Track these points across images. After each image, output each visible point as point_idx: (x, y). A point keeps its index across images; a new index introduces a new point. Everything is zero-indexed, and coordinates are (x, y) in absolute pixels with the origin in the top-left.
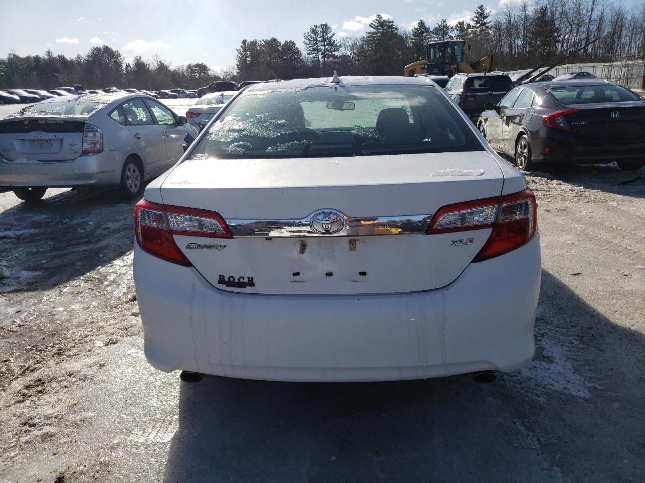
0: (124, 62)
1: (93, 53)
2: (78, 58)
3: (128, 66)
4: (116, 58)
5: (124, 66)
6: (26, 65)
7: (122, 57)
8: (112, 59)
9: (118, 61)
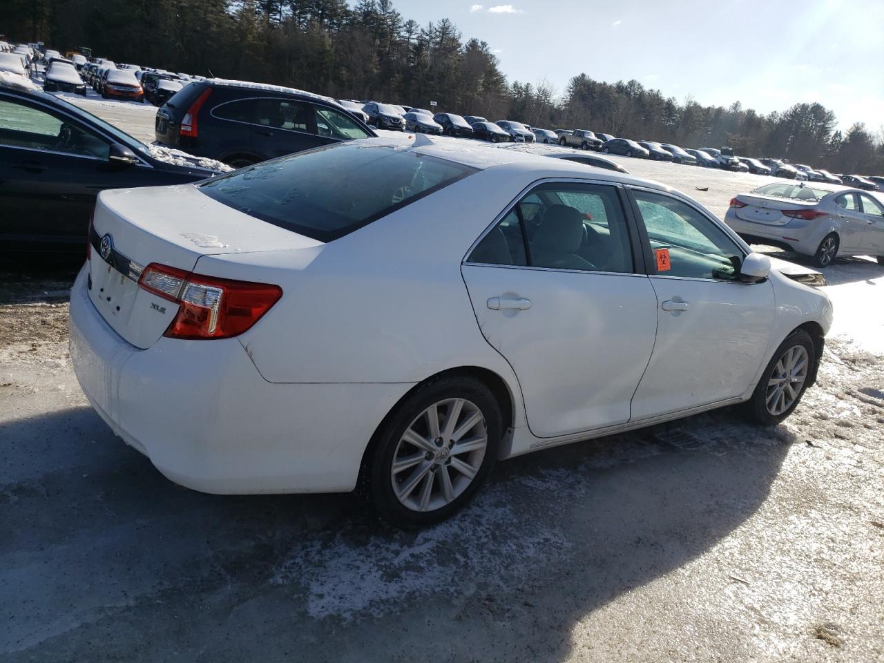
0: (834, 128)
1: (795, 112)
2: (772, 115)
3: (838, 135)
4: (823, 122)
5: (832, 133)
6: (703, 117)
7: (835, 121)
8: (818, 122)
9: (827, 126)
